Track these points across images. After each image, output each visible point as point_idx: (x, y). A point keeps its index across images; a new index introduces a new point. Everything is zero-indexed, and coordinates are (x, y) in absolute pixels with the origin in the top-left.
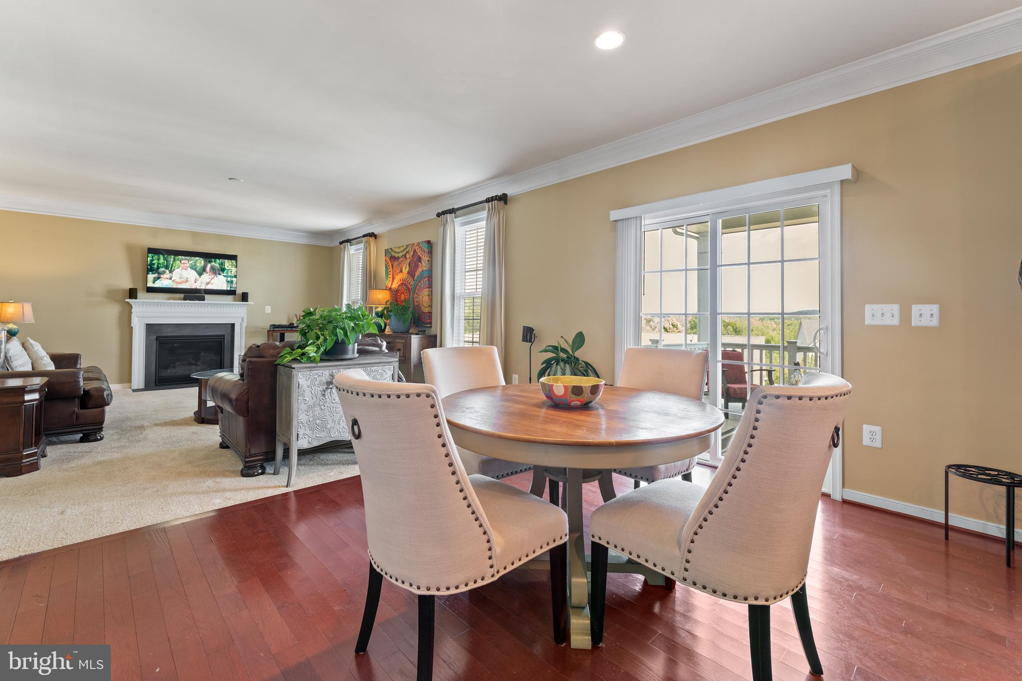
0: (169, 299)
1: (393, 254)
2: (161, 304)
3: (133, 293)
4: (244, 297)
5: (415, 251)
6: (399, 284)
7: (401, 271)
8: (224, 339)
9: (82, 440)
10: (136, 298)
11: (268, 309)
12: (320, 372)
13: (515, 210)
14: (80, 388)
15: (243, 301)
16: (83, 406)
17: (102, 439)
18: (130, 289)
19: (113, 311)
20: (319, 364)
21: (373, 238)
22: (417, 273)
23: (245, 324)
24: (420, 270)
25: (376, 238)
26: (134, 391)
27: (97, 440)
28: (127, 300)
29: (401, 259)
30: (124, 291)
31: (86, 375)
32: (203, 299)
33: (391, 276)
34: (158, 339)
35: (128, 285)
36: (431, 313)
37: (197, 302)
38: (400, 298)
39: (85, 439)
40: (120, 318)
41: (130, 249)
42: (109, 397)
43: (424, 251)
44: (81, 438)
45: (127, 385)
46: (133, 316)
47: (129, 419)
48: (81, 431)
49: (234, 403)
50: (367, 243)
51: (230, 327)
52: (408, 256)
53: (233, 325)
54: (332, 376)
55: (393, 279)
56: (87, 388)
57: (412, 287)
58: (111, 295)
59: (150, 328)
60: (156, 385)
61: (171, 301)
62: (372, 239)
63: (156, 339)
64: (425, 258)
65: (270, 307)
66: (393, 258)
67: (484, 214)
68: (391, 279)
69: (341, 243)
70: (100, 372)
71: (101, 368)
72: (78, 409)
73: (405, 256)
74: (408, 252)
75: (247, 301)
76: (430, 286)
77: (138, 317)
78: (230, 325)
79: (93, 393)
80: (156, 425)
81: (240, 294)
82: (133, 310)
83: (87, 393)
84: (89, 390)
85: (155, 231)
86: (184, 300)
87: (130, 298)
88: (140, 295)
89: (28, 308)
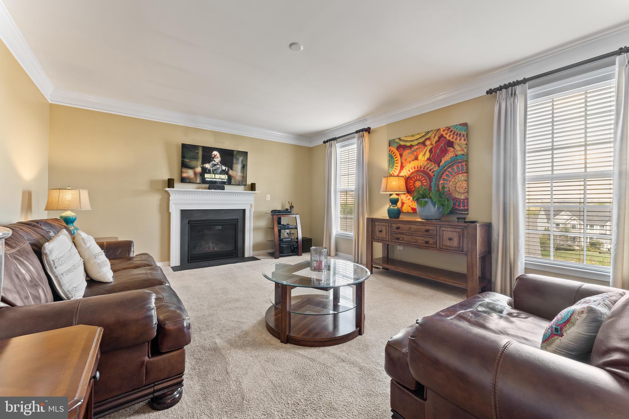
0: (198, 188)
1: (403, 143)
3: (170, 183)
4: (253, 187)
5: (441, 137)
6: (411, 171)
7: (416, 159)
8: (238, 222)
10: (173, 188)
11: (268, 197)
15: (252, 190)
18: (168, 179)
19: (155, 199)
22: (446, 159)
23: (253, 210)
24: (449, 155)
25: (369, 133)
26: (173, 269)
28: (166, 189)
29: (416, 147)
30: (164, 181)
32: (223, 188)
33: (398, 165)
34: (189, 223)
35: (166, 177)
36: (468, 199)
37: (219, 191)
38: (413, 185)
40: (161, 205)
41: (167, 146)
45: (167, 263)
46: (171, 202)
50: (361, 138)
51: (242, 212)
52: (428, 143)
53: (244, 211)
55: (402, 167)
57: (436, 173)
58: (153, 185)
59: (184, 213)
60: (188, 262)
61: (200, 190)
62: (366, 134)
63: (188, 223)
64: (460, 142)
65: (269, 195)
66: (402, 147)
68: (399, 168)
72: (149, 357)
73: (424, 143)
74: (429, 139)
75: (255, 190)
76: (466, 172)
77: (175, 204)
78: (242, 210)
81: (249, 185)
82: (171, 198)
85: (187, 130)
86: (209, 189)
87: (169, 187)
88: (176, 185)
89: (84, 194)
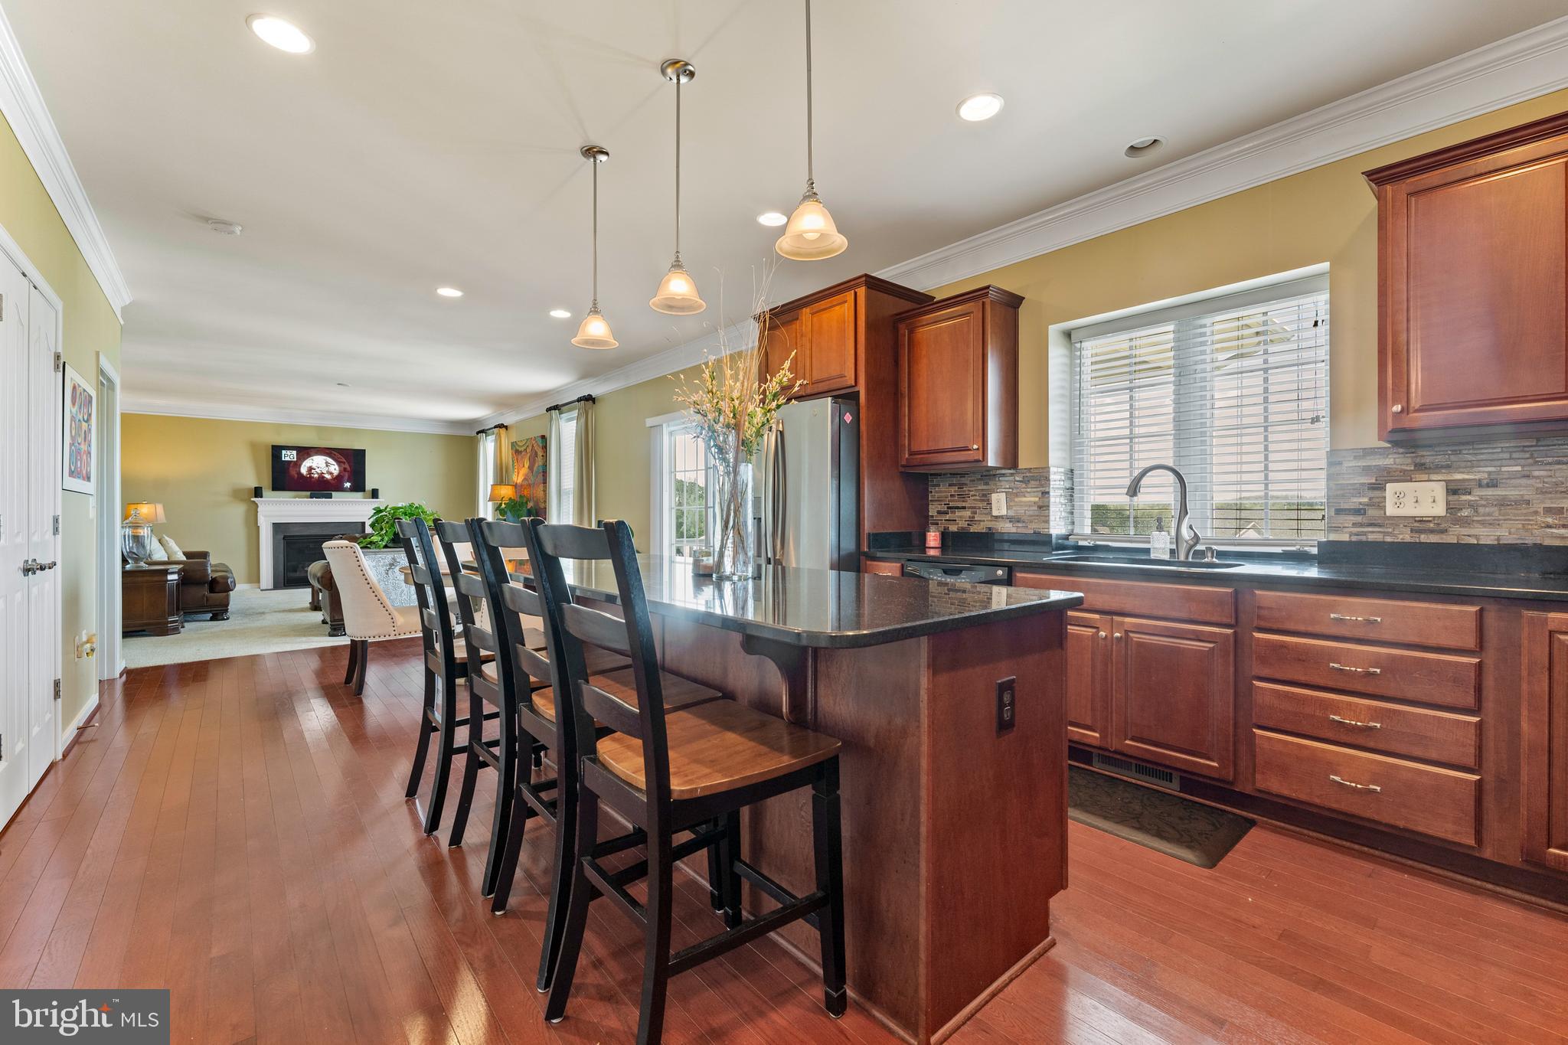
0: (296, 497)
1: (518, 448)
2: (287, 503)
3: (258, 492)
4: (375, 494)
5: (533, 446)
6: (522, 479)
7: (524, 466)
9: (212, 619)
10: (261, 497)
12: (383, 556)
13: (603, 411)
14: (208, 575)
15: (373, 498)
16: (212, 590)
17: (228, 619)
18: (255, 488)
19: (239, 510)
20: (383, 550)
21: (504, 429)
22: (535, 469)
24: (536, 465)
25: (507, 430)
26: (262, 590)
27: (224, 619)
28: (252, 499)
29: (523, 453)
30: (249, 490)
31: (214, 569)
32: (331, 497)
33: (516, 470)
34: (286, 539)
35: (254, 484)
37: (324, 499)
38: (523, 493)
39: (214, 618)
40: (247, 518)
41: (254, 446)
42: (233, 584)
43: (539, 446)
44: (211, 618)
45: (255, 583)
46: (259, 515)
47: (253, 608)
48: (210, 612)
49: (320, 580)
50: (499, 436)
51: (361, 525)
52: (528, 450)
53: (364, 523)
54: (394, 559)
55: (518, 473)
56: (214, 577)
57: (532, 482)
58: (237, 494)
59: (277, 527)
60: (284, 585)
61: (298, 499)
62: (503, 431)
63: (284, 538)
64: (540, 453)
66: (517, 452)
67: (575, 413)
69: (478, 433)
70: (227, 567)
71: (228, 565)
72: (208, 592)
73: (526, 450)
74: (527, 446)
75: (377, 498)
76: (545, 482)
77: (265, 516)
79: (221, 580)
80: (275, 612)
81: (369, 491)
82: (259, 509)
83: (214, 580)
84: (216, 577)
85: (278, 427)
86: (311, 498)
87: (256, 497)
88: (264, 493)
89: (160, 508)
